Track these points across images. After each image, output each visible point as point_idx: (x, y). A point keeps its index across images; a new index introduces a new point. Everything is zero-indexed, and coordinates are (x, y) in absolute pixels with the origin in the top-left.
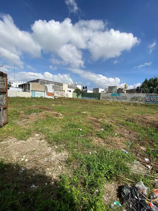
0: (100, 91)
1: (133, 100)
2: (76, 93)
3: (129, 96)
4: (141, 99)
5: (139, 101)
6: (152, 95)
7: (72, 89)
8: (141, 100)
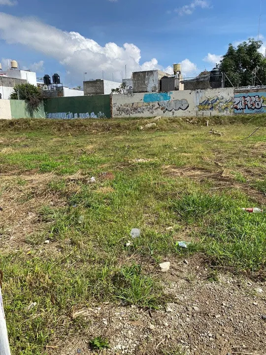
0: (108, 88)
1: (204, 109)
2: (23, 102)
3: (194, 98)
4: (223, 105)
5: (220, 111)
6: (248, 91)
7: (5, 88)
8: (223, 107)
